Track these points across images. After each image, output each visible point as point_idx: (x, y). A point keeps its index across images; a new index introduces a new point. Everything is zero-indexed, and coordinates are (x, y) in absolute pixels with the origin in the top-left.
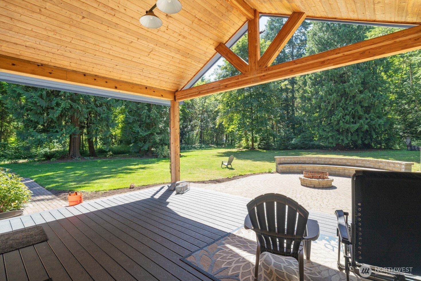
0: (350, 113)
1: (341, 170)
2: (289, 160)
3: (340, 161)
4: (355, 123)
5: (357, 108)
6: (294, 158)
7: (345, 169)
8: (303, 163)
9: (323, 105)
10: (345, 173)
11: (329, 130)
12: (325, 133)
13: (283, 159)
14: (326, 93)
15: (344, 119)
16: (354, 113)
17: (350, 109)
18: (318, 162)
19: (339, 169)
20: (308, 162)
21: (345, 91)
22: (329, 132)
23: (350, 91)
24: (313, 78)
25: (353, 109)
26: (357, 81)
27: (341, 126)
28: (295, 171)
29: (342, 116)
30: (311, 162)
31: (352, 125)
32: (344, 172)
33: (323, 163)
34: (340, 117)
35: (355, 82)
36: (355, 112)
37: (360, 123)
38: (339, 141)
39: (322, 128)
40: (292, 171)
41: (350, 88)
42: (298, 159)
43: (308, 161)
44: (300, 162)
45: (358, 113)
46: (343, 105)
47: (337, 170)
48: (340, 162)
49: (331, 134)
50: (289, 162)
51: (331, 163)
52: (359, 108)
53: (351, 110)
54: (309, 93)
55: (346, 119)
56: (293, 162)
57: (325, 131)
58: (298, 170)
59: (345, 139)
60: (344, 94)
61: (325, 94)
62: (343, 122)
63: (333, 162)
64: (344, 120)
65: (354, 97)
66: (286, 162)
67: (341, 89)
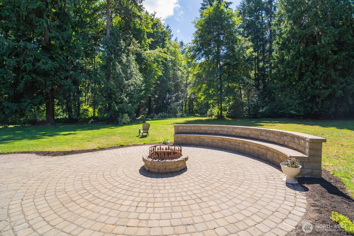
0: (321, 77)
1: (241, 144)
2: (188, 128)
3: (243, 131)
4: (328, 89)
5: (329, 72)
6: (194, 126)
7: (245, 143)
8: (204, 132)
9: (288, 71)
10: (245, 149)
11: (296, 97)
12: (292, 101)
13: (181, 128)
14: (293, 57)
15: (314, 85)
16: (325, 77)
17: (321, 73)
18: (220, 132)
19: (239, 143)
20: (209, 132)
21: (315, 53)
22: (296, 100)
23: (321, 53)
24: (281, 43)
25: (324, 73)
26: (328, 40)
27: (309, 92)
28: (192, 142)
29: (310, 82)
30: (213, 132)
31: (323, 91)
32: (244, 147)
33: (225, 133)
34: (308, 82)
35: (327, 42)
36: (327, 76)
37: (333, 88)
38: (308, 109)
39: (289, 95)
40: (189, 142)
41: (321, 49)
42: (199, 128)
43: (210, 130)
44: (201, 131)
45: (331, 76)
46: (313, 69)
47: (237, 143)
48: (243, 133)
49: (298, 102)
50: (188, 131)
51: (234, 133)
52: (332, 72)
53: (322, 75)
54: (276, 58)
55: (316, 85)
56: (193, 131)
57: (293, 98)
58: (195, 142)
59: (315, 106)
60: (315, 57)
61: (291, 59)
62: (312, 88)
63: (236, 133)
64: (312, 86)
65: (327, 59)
66: (185, 131)
67: (311, 51)
